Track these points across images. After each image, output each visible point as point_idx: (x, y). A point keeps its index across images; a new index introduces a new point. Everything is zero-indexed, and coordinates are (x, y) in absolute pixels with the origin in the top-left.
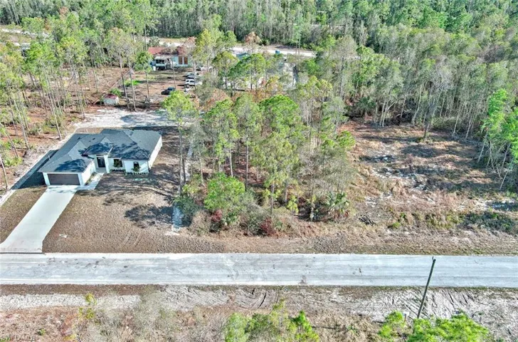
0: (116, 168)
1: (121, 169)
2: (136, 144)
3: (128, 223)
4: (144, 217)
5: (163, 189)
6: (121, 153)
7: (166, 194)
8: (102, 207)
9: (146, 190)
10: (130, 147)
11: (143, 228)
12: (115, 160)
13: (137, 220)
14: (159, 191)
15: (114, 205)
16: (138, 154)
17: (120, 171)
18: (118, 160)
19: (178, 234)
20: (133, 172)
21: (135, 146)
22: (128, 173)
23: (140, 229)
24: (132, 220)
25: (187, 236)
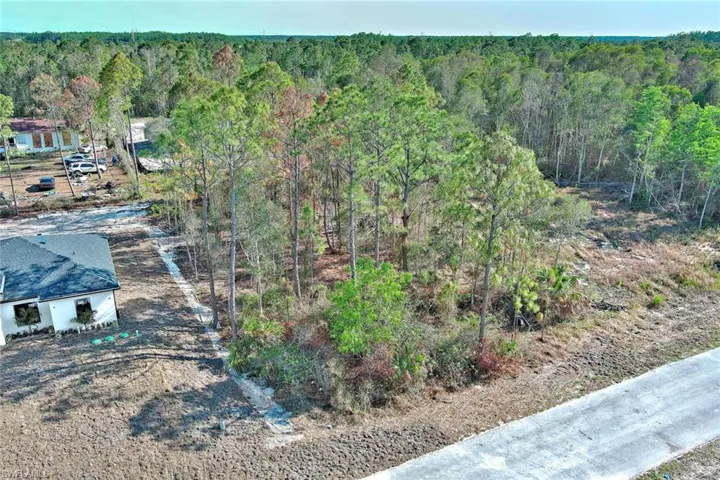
0: (25, 328)
1: (40, 326)
2: (66, 259)
3: (150, 447)
4: (185, 421)
5: (180, 348)
6: (36, 287)
7: (194, 355)
8: (45, 431)
9: (143, 357)
10: (53, 269)
11: (199, 449)
12: (17, 308)
13: (171, 434)
14: (173, 353)
15: (75, 415)
16: (86, 280)
17: (36, 332)
18: (25, 306)
19: (299, 437)
20: (77, 326)
21: (66, 266)
22: (64, 334)
23: (192, 455)
24: (157, 439)
25: (324, 432)
